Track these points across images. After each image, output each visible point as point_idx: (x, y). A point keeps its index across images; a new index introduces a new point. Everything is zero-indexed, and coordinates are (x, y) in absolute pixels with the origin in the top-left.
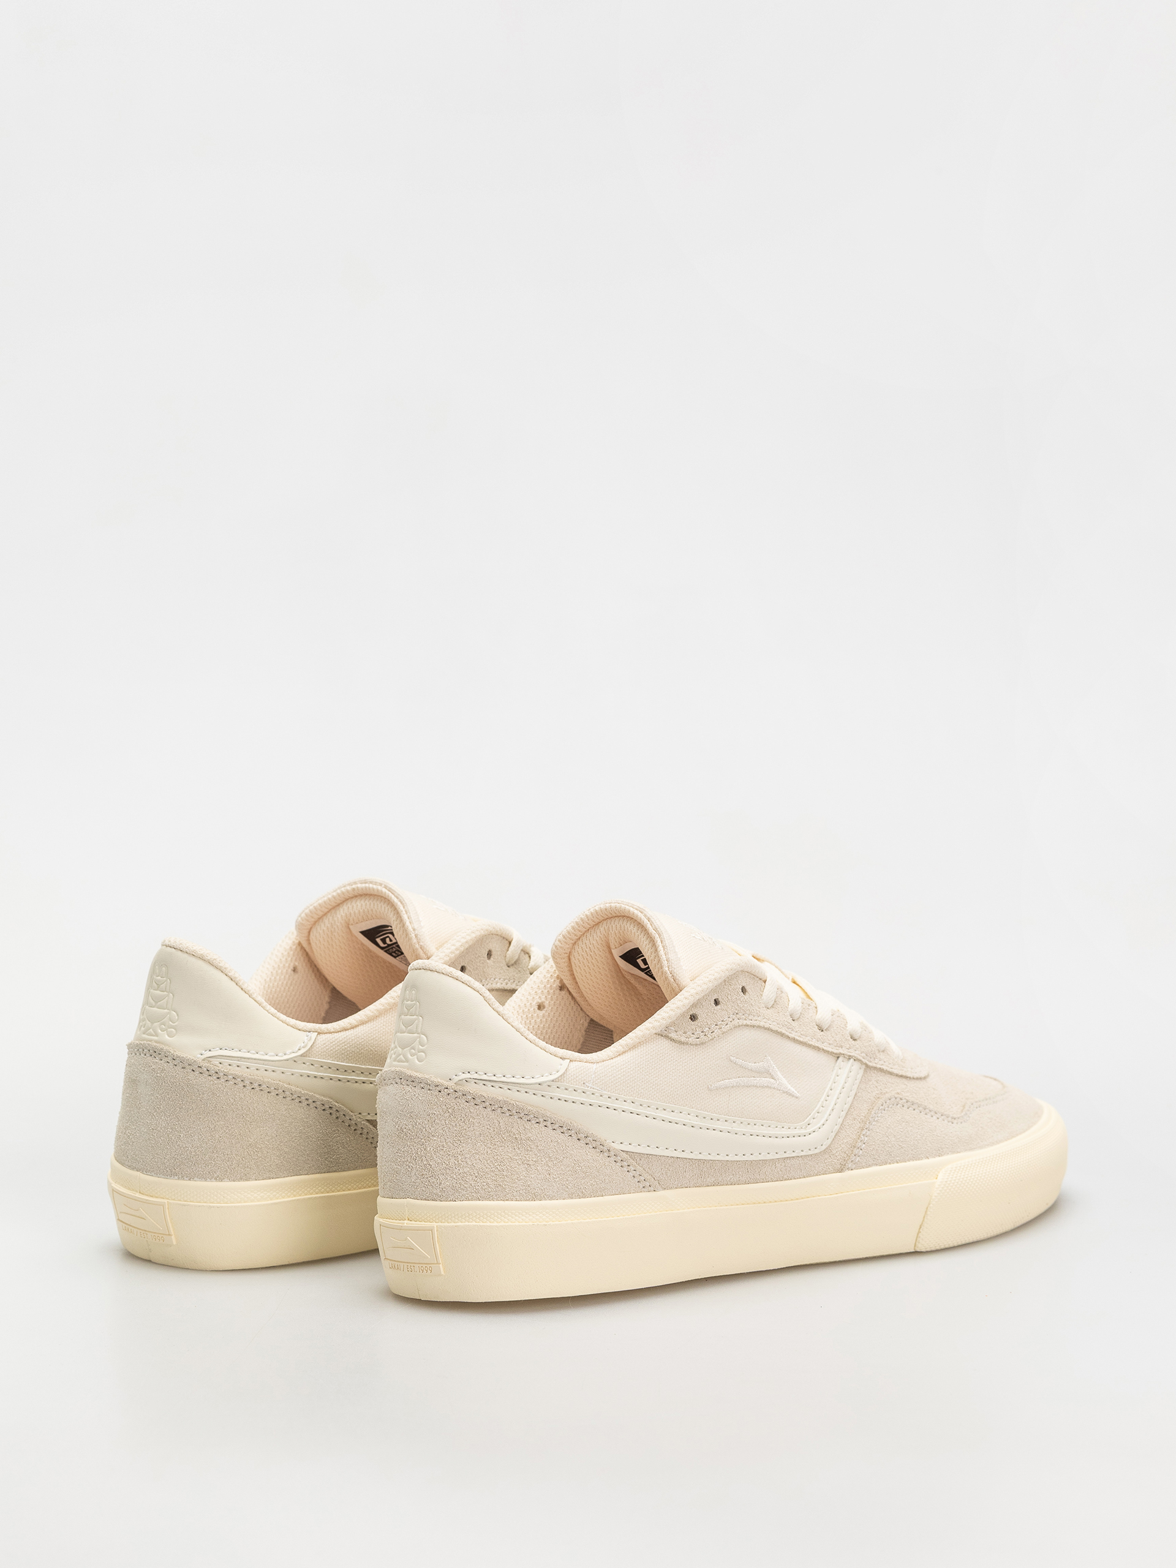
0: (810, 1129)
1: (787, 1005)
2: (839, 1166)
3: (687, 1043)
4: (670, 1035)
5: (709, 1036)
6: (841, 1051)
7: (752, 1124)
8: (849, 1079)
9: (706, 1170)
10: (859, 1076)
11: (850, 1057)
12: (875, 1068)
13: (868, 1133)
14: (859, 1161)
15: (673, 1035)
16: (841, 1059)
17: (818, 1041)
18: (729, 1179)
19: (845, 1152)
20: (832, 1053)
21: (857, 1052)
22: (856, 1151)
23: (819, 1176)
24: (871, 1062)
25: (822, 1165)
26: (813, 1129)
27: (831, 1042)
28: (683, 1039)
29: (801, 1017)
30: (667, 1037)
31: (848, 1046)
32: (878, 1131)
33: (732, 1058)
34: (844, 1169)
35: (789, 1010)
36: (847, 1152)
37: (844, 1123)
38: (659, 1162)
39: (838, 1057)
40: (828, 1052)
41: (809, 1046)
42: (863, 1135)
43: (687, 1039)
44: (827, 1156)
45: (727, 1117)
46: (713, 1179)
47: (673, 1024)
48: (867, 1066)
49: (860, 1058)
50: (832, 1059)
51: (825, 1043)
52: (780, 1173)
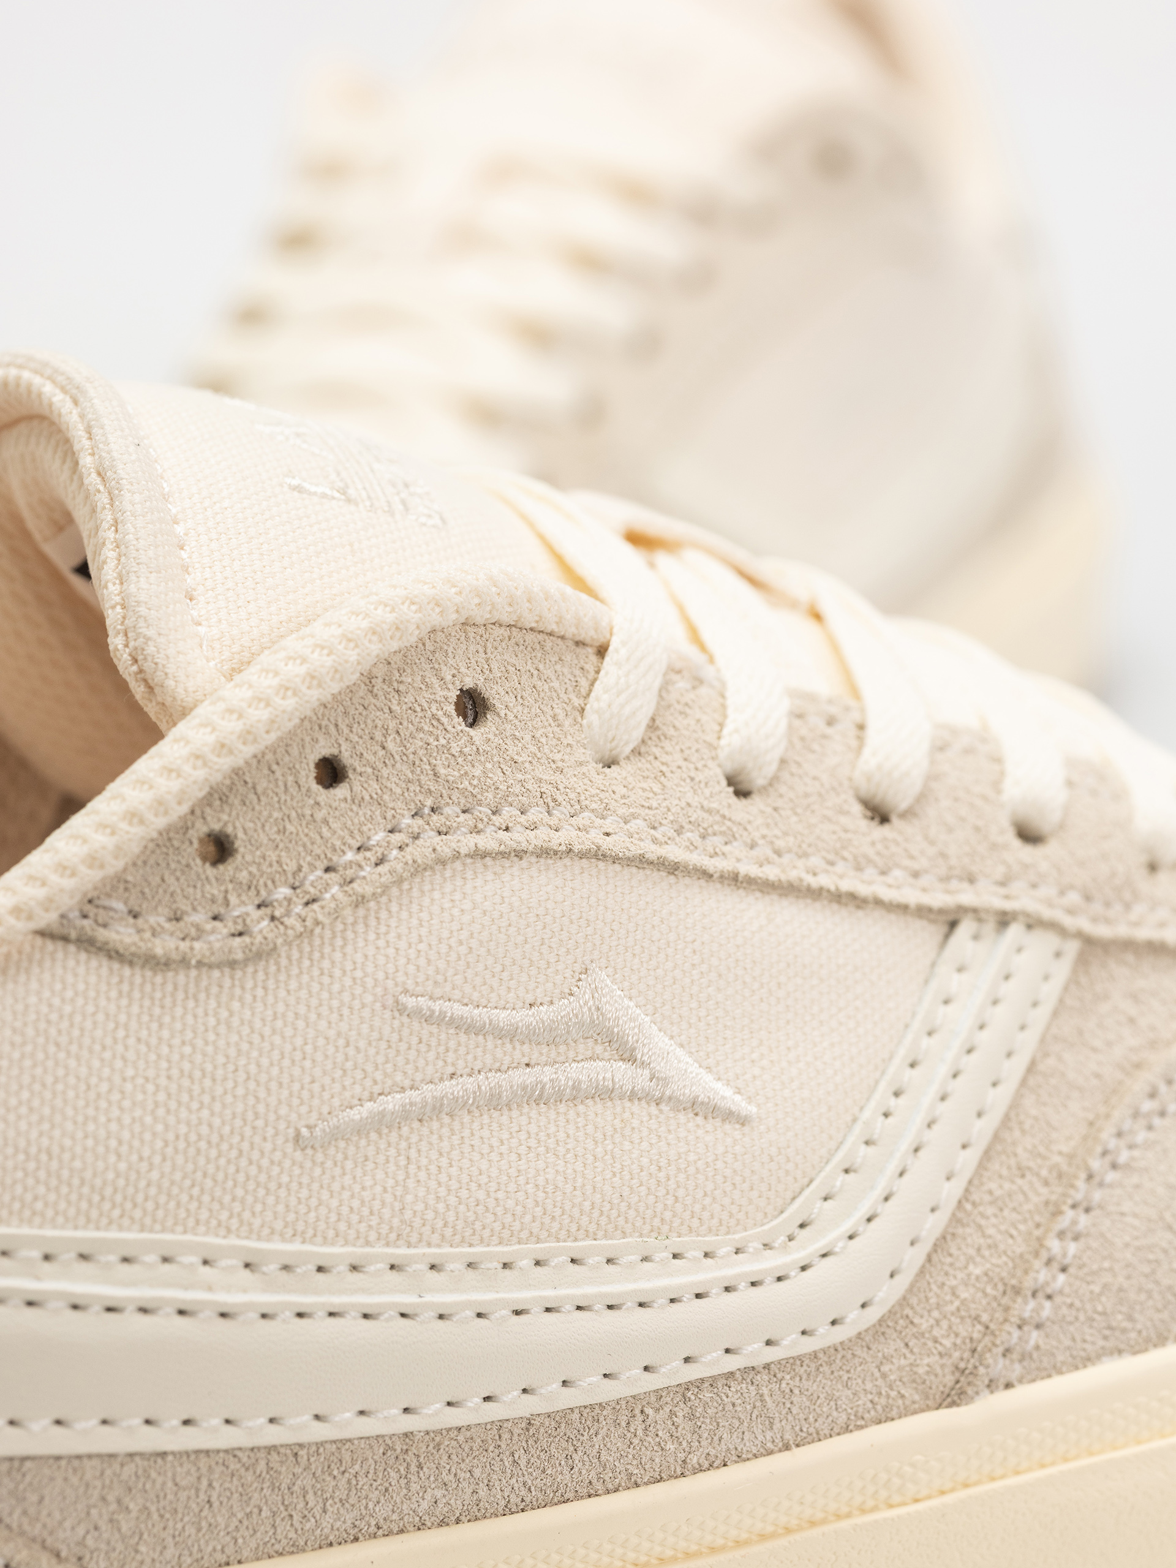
0: (807, 1247)
1: (711, 738)
2: (949, 1380)
3: (184, 962)
4: (102, 934)
5: (288, 921)
6: (967, 897)
7: (526, 1263)
8: (999, 1009)
9: (308, 1482)
10: (1051, 991)
11: (1004, 920)
12: (1128, 945)
13: (1084, 1221)
14: (1037, 1347)
15: (122, 935)
16: (966, 928)
17: (859, 868)
18: (425, 1505)
19: (977, 1318)
20: (923, 912)
21: (1044, 891)
22: (1027, 1308)
23: (857, 1435)
24: (1108, 921)
25: (869, 1386)
26: (820, 1245)
27: (922, 863)
28: (163, 946)
29: (785, 775)
30: (88, 944)
31: (999, 871)
32: (1127, 1206)
33: (410, 1002)
34: (970, 1391)
35: (722, 754)
36: (985, 1318)
37: (975, 1197)
38: (75, 1480)
39: (953, 925)
40: (902, 909)
41: (815, 894)
42: (1061, 1235)
43: (184, 946)
44: (892, 1346)
45: (400, 1252)
46: (349, 1517)
47: (119, 883)
48: (1089, 942)
49: (1047, 914)
50: (927, 934)
51: (897, 873)
52: (670, 1446)
